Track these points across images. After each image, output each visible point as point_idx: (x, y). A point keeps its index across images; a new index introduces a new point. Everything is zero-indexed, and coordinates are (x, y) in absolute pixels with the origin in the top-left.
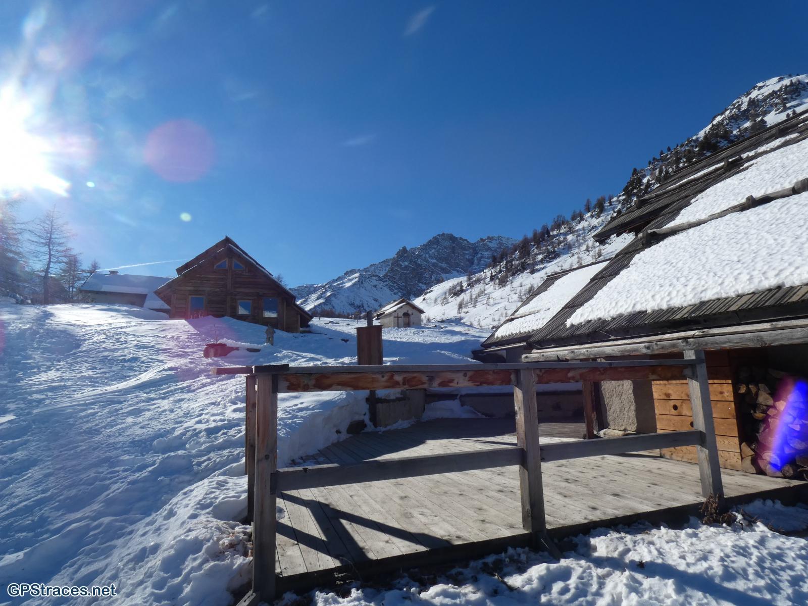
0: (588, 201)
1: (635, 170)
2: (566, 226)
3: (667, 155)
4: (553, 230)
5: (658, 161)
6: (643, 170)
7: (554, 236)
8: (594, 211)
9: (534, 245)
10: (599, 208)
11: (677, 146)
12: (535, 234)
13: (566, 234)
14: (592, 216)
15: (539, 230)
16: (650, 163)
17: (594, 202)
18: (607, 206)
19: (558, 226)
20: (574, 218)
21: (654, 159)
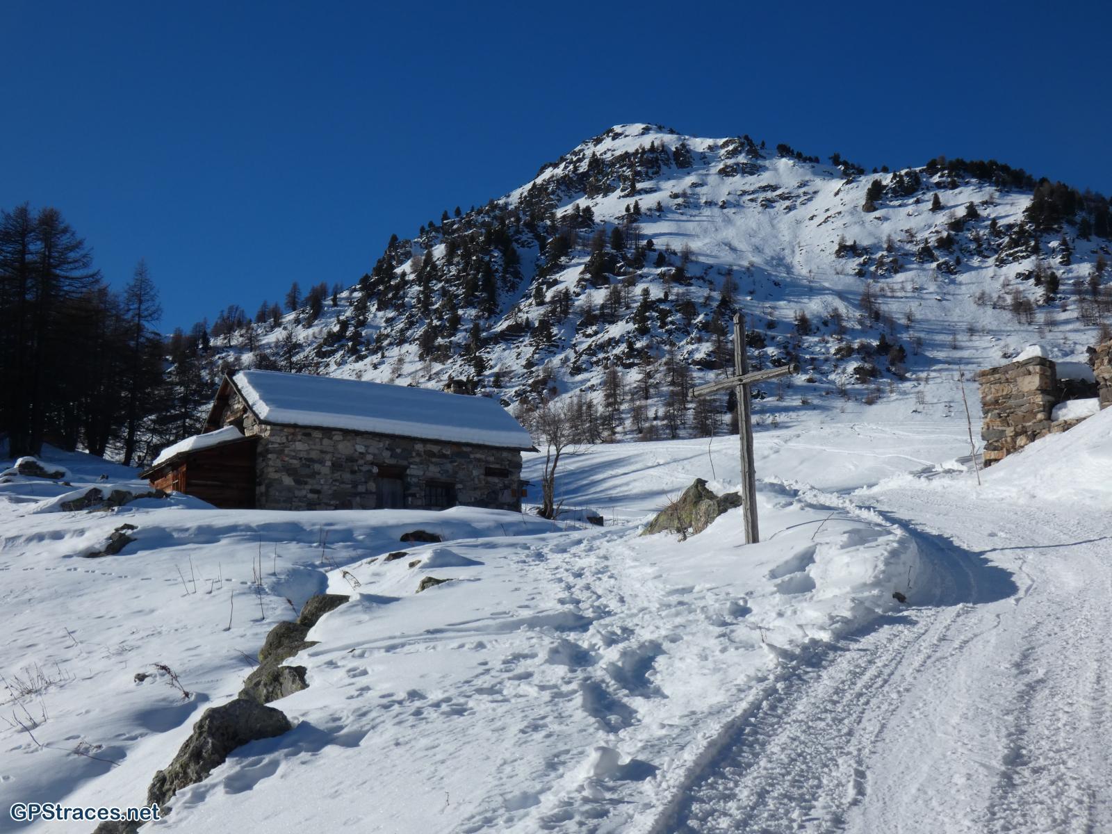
0: (295, 289)
1: (394, 238)
2: (243, 331)
3: (454, 223)
4: (216, 335)
5: (437, 230)
6: (407, 242)
7: (218, 350)
8: (303, 312)
9: (173, 363)
10: (312, 308)
11: (472, 211)
12: (178, 338)
13: (240, 349)
14: (297, 321)
15: (188, 331)
16: (422, 230)
17: (305, 293)
18: (329, 306)
19: (227, 327)
20: (262, 318)
21: (431, 224)
